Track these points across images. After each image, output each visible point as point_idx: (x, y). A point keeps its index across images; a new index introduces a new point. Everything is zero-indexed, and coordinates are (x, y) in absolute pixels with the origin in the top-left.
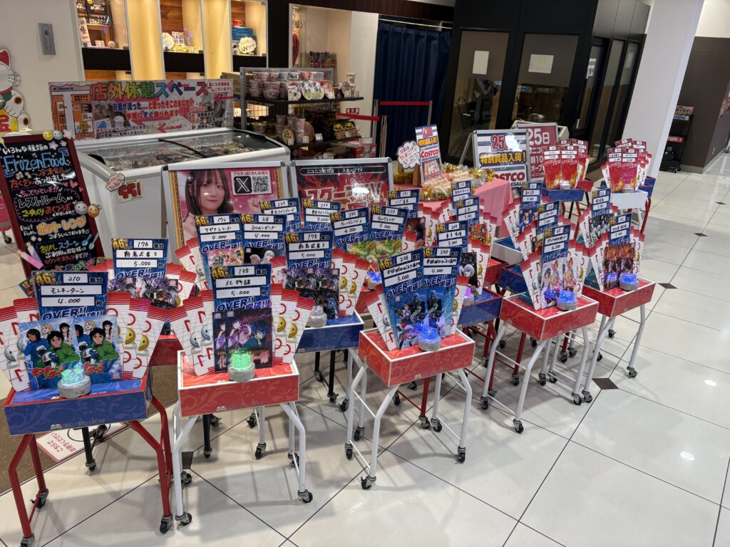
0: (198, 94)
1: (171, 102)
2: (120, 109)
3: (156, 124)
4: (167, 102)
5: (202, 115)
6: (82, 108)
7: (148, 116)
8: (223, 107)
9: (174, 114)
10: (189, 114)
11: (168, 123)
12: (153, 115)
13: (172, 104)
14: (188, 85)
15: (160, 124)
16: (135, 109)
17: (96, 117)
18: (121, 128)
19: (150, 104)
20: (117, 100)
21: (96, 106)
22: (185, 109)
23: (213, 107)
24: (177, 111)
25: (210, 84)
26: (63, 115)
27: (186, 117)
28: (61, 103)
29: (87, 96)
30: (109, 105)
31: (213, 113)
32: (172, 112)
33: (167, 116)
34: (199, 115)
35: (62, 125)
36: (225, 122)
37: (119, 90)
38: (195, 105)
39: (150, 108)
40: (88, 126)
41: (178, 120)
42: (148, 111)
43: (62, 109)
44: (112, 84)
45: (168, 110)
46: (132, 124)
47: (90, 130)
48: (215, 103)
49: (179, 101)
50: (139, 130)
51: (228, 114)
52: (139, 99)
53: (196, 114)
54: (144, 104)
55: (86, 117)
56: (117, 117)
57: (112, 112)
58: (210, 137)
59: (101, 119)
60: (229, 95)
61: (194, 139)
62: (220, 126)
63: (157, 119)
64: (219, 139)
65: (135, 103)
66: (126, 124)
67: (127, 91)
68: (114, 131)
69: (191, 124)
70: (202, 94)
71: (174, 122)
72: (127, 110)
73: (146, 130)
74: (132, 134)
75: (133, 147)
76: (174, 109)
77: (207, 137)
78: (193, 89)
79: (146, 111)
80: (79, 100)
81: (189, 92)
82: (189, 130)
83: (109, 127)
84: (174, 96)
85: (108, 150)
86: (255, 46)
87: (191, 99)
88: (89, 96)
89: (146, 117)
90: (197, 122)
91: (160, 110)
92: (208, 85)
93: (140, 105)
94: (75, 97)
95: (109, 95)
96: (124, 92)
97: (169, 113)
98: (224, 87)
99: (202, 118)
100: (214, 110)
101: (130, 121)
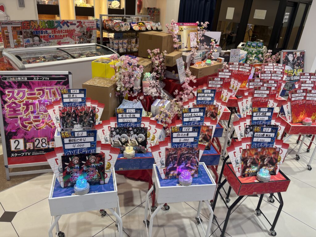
0: (78, 27)
1: (64, 30)
3: (56, 41)
4: (61, 30)
5: (80, 37)
6: (17, 33)
7: (52, 37)
9: (65, 36)
10: (73, 37)
11: (62, 41)
12: (54, 37)
13: (64, 32)
14: (72, 22)
15: (58, 41)
16: (44, 34)
18: (38, 42)
19: (52, 31)
20: (35, 29)
21: (24, 32)
22: (71, 34)
23: (86, 33)
24: (67, 35)
26: (8, 36)
28: (7, 31)
34: (78, 37)
37: (36, 24)
38: (76, 32)
39: (53, 33)
40: (21, 42)
41: (67, 39)
42: (52, 35)
43: (7, 34)
44: (32, 22)
45: (62, 34)
48: (87, 32)
49: (68, 30)
50: (47, 44)
51: (94, 37)
52: (46, 29)
53: (77, 37)
54: (49, 31)
55: (19, 37)
56: (35, 37)
57: (33, 35)
58: (84, 48)
59: (27, 38)
60: (94, 28)
61: (76, 49)
63: (56, 39)
64: (89, 49)
65: (45, 31)
66: (40, 41)
67: (40, 25)
68: (34, 44)
69: (74, 42)
71: (65, 40)
73: (50, 44)
74: (43, 46)
75: (44, 52)
76: (65, 34)
78: (75, 24)
79: (50, 34)
80: (15, 29)
81: (73, 26)
82: (73, 44)
83: (31, 42)
84: (65, 28)
85: (31, 53)
86: (119, 4)
87: (74, 29)
88: (20, 27)
89: (50, 37)
90: (78, 40)
91: (57, 34)
92: (83, 23)
93: (47, 32)
94: (14, 28)
95: (31, 27)
96: (39, 25)
97: (62, 36)
98: (91, 24)
100: (87, 35)
101: (42, 39)
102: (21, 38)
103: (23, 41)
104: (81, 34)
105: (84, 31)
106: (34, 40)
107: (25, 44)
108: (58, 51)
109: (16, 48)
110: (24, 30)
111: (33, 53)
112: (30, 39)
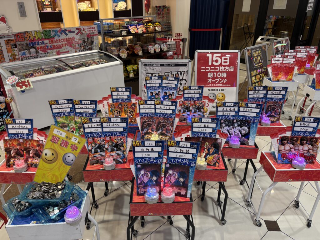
0: (77, 34)
1: (62, 39)
2: (33, 45)
3: (54, 51)
4: (59, 40)
5: (80, 45)
6: (11, 46)
7: (49, 47)
8: (92, 40)
9: (64, 45)
10: (73, 45)
11: (61, 50)
12: (52, 47)
14: (71, 30)
15: (56, 51)
16: (41, 44)
17: (20, 50)
18: (35, 54)
19: (50, 41)
20: (31, 40)
21: (19, 45)
22: (70, 42)
23: (86, 40)
24: (65, 44)
25: (84, 29)
27: (71, 46)
30: (26, 44)
31: (86, 44)
32: (62, 44)
33: (60, 47)
34: (78, 45)
35: (1, 55)
36: (94, 48)
37: (31, 36)
38: (76, 40)
39: (50, 43)
40: (16, 55)
41: (67, 48)
42: (49, 45)
44: (26, 33)
45: (60, 44)
46: (41, 52)
47: (17, 57)
48: (87, 38)
49: (66, 39)
50: (45, 55)
51: (95, 43)
52: (43, 39)
54: (46, 42)
55: (14, 50)
56: (31, 49)
57: (28, 47)
58: (86, 56)
59: (22, 51)
60: (95, 34)
61: (77, 57)
62: (91, 49)
63: (54, 49)
64: (92, 56)
65: (41, 41)
66: (37, 52)
67: (36, 35)
68: (31, 56)
69: (75, 50)
70: (79, 34)
71: (64, 49)
72: (37, 45)
73: (49, 54)
74: (41, 57)
77: (84, 56)
78: (74, 32)
79: (47, 45)
80: (9, 42)
81: (72, 33)
82: (74, 53)
83: (28, 55)
84: (63, 36)
85: (28, 66)
88: (14, 40)
90: (78, 48)
91: (55, 44)
93: (44, 42)
94: (7, 41)
95: (25, 39)
96: (34, 36)
98: (92, 30)
99: (81, 47)
100: (87, 42)
102: (16, 51)
103: (18, 54)
105: (84, 38)
106: (30, 52)
107: (21, 57)
108: (57, 62)
109: (12, 62)
110: (19, 43)
112: (26, 51)
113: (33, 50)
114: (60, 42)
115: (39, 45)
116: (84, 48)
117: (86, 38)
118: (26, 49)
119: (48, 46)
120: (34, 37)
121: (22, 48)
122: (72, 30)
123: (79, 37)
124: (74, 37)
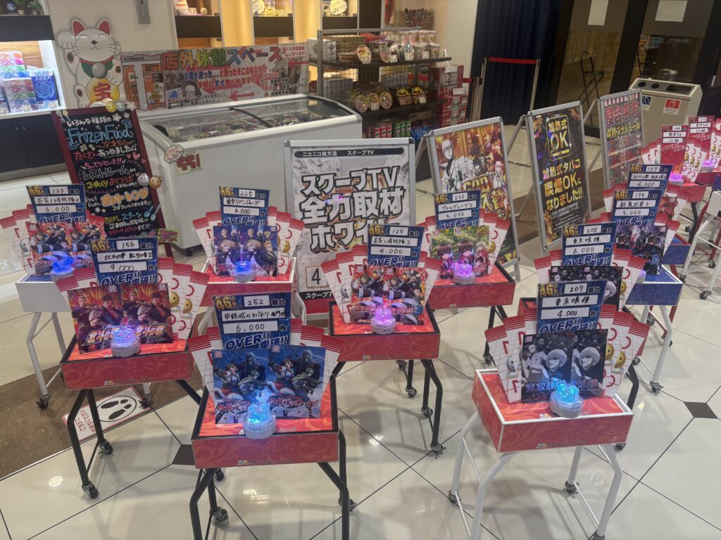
0: (271, 60)
1: (243, 69)
3: (228, 92)
4: (239, 69)
5: (275, 82)
6: (153, 78)
7: (220, 84)
8: (298, 72)
9: (246, 81)
10: (262, 81)
11: (240, 91)
12: (225, 83)
13: (244, 71)
14: (261, 51)
15: (231, 92)
16: (206, 77)
17: (168, 87)
18: (193, 97)
19: (222, 72)
20: (189, 68)
21: (167, 76)
22: (257, 76)
23: (287, 73)
24: (249, 78)
25: (284, 49)
26: (135, 86)
27: (259, 85)
28: (133, 73)
29: (157, 66)
30: (180, 75)
31: (286, 80)
32: (243, 79)
33: (239, 84)
34: (272, 82)
35: (134, 95)
36: (300, 88)
37: (190, 59)
38: (268, 71)
39: (222, 76)
40: (160, 97)
41: (250, 88)
42: (220, 79)
43: (134, 80)
44: (182, 53)
45: (240, 77)
46: (204, 93)
47: (162, 100)
48: (289, 69)
49: (251, 68)
50: (211, 99)
52: (209, 67)
53: (269, 81)
54: (216, 72)
55: (157, 87)
56: (188, 86)
57: (182, 82)
58: (284, 104)
59: (172, 88)
60: (304, 60)
61: (267, 107)
62: (294, 92)
63: (228, 88)
64: (294, 106)
65: (207, 71)
66: (198, 93)
67: (198, 59)
68: (186, 101)
69: (264, 92)
70: (275, 60)
71: (246, 90)
72: (198, 79)
73: (217, 98)
74: (203, 103)
75: (205, 116)
76: (246, 76)
77: (281, 105)
78: (266, 55)
79: (217, 79)
80: (150, 70)
81: (262, 58)
82: (262, 97)
83: (181, 97)
84: (246, 63)
85: (180, 120)
86: (346, 7)
87: (264, 65)
88: (160, 66)
89: (217, 85)
90: (270, 89)
91: (231, 78)
92: (282, 51)
93: (211, 73)
94: (146, 67)
95: (179, 64)
96: (195, 60)
97: (241, 81)
98: (298, 51)
99: (276, 85)
100: (289, 76)
101: (201, 90)
102: (161, 88)
103: (164, 95)
104: (278, 75)
105: (283, 68)
106: (186, 92)
107: (169, 100)
108: (233, 114)
109: (151, 110)
110: (168, 72)
111: (183, 120)
112: (178, 90)
113: (191, 88)
114: (240, 75)
115: (202, 78)
116: (281, 89)
117: (286, 67)
118: (179, 86)
119: (217, 81)
120: (196, 62)
121: (172, 82)
122: (263, 52)
123: (274, 65)
124: (266, 65)
